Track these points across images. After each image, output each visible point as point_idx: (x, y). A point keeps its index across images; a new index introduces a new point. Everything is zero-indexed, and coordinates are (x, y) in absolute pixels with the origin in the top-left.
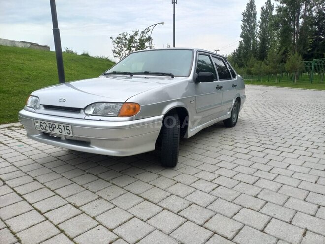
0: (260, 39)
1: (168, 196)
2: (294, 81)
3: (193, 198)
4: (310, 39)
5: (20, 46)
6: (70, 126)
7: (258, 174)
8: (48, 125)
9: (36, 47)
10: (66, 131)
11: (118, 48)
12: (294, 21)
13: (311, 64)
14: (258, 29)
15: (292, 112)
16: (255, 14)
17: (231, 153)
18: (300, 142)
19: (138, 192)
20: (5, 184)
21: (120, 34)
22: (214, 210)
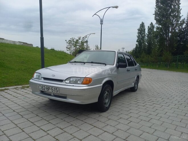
0: (147, 43)
1: (106, 126)
2: (167, 67)
3: (119, 127)
4: (175, 44)
5: (18, 44)
6: (58, 88)
7: (151, 116)
8: (46, 88)
9: (26, 45)
10: (56, 90)
11: (69, 46)
12: (166, 34)
13: (176, 58)
14: (146, 38)
15: (167, 85)
16: (145, 30)
17: (136, 105)
18: (172, 101)
19: (90, 123)
20: (23, 117)
21: (71, 39)
22: (130, 132)
